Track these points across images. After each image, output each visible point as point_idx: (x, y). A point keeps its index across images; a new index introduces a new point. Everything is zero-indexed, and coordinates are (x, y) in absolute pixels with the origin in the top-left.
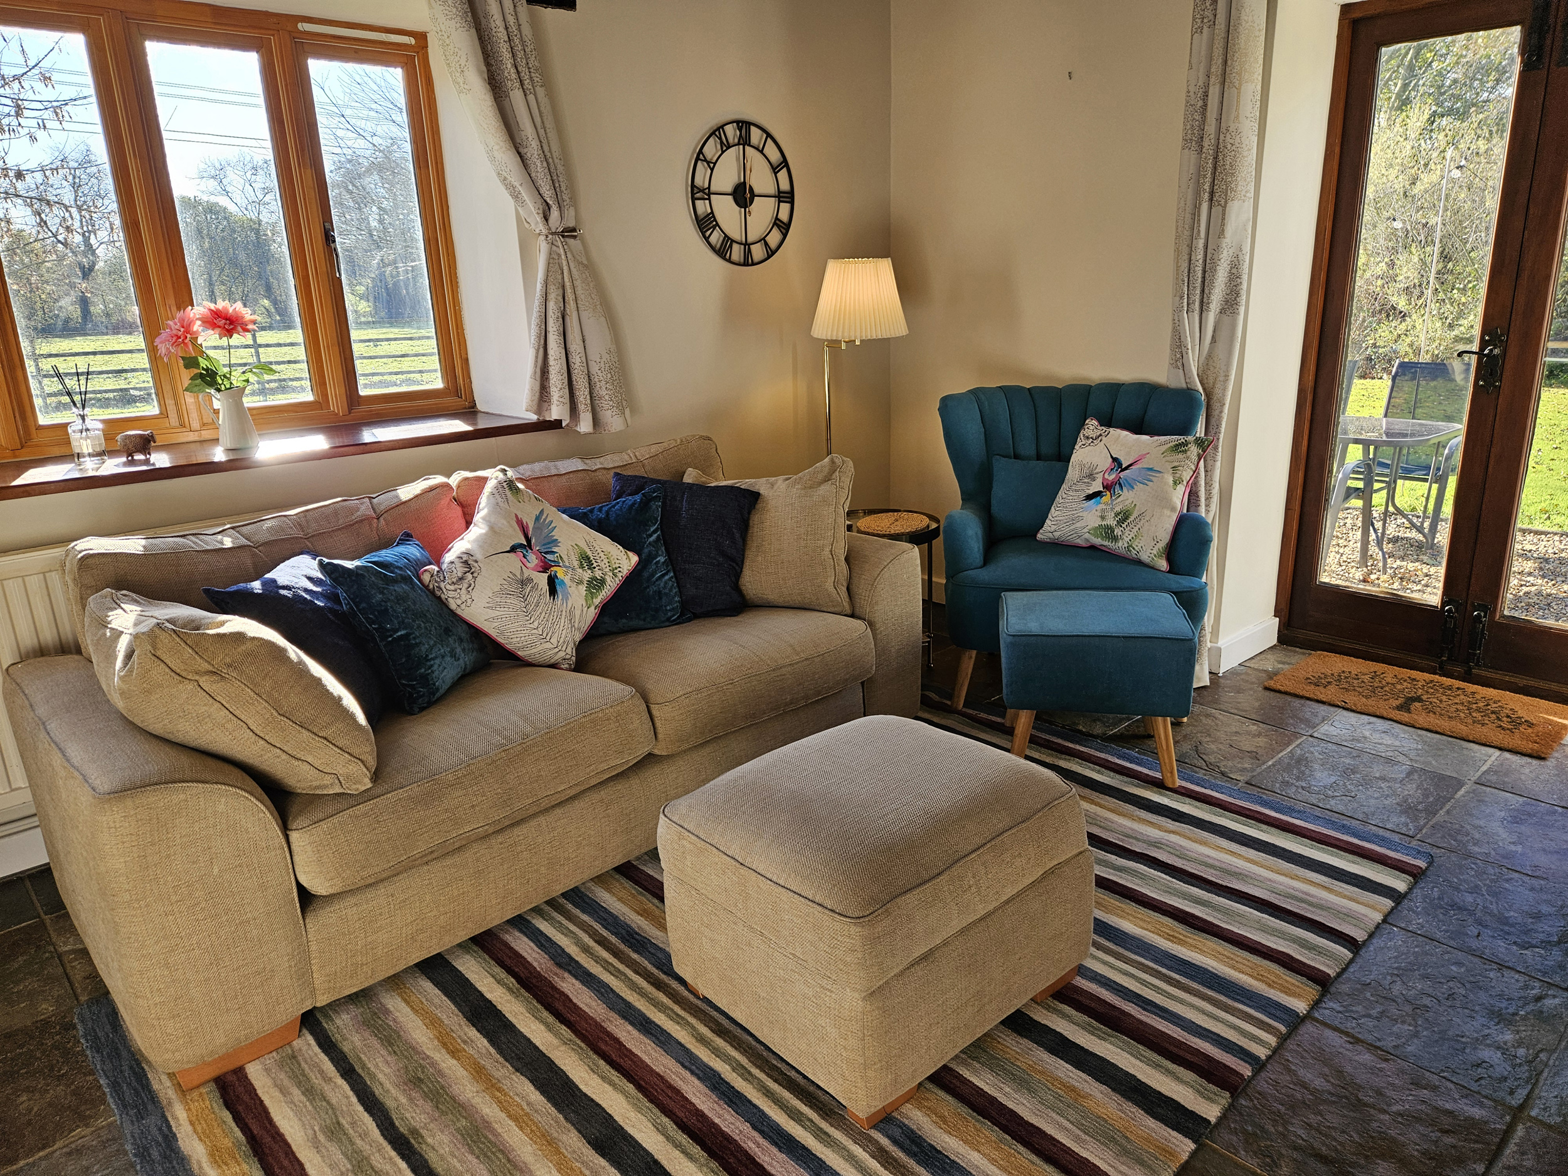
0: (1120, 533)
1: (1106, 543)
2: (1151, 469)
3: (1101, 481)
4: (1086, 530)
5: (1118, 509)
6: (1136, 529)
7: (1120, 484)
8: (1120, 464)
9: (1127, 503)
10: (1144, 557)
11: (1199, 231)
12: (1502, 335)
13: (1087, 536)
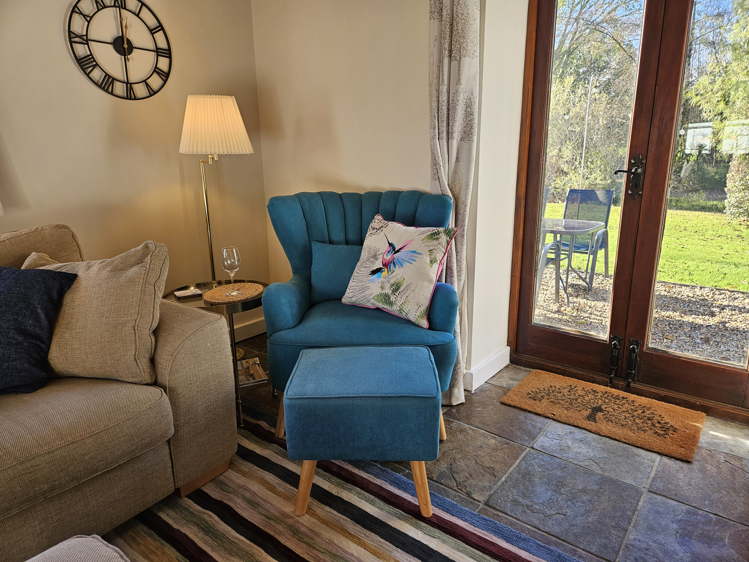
0: (394, 300)
1: (385, 307)
2: (414, 252)
3: (381, 260)
4: (371, 297)
5: (392, 281)
6: (405, 297)
7: (394, 263)
8: (394, 248)
9: (398, 277)
10: (412, 318)
11: (443, 79)
12: (642, 159)
13: (373, 301)
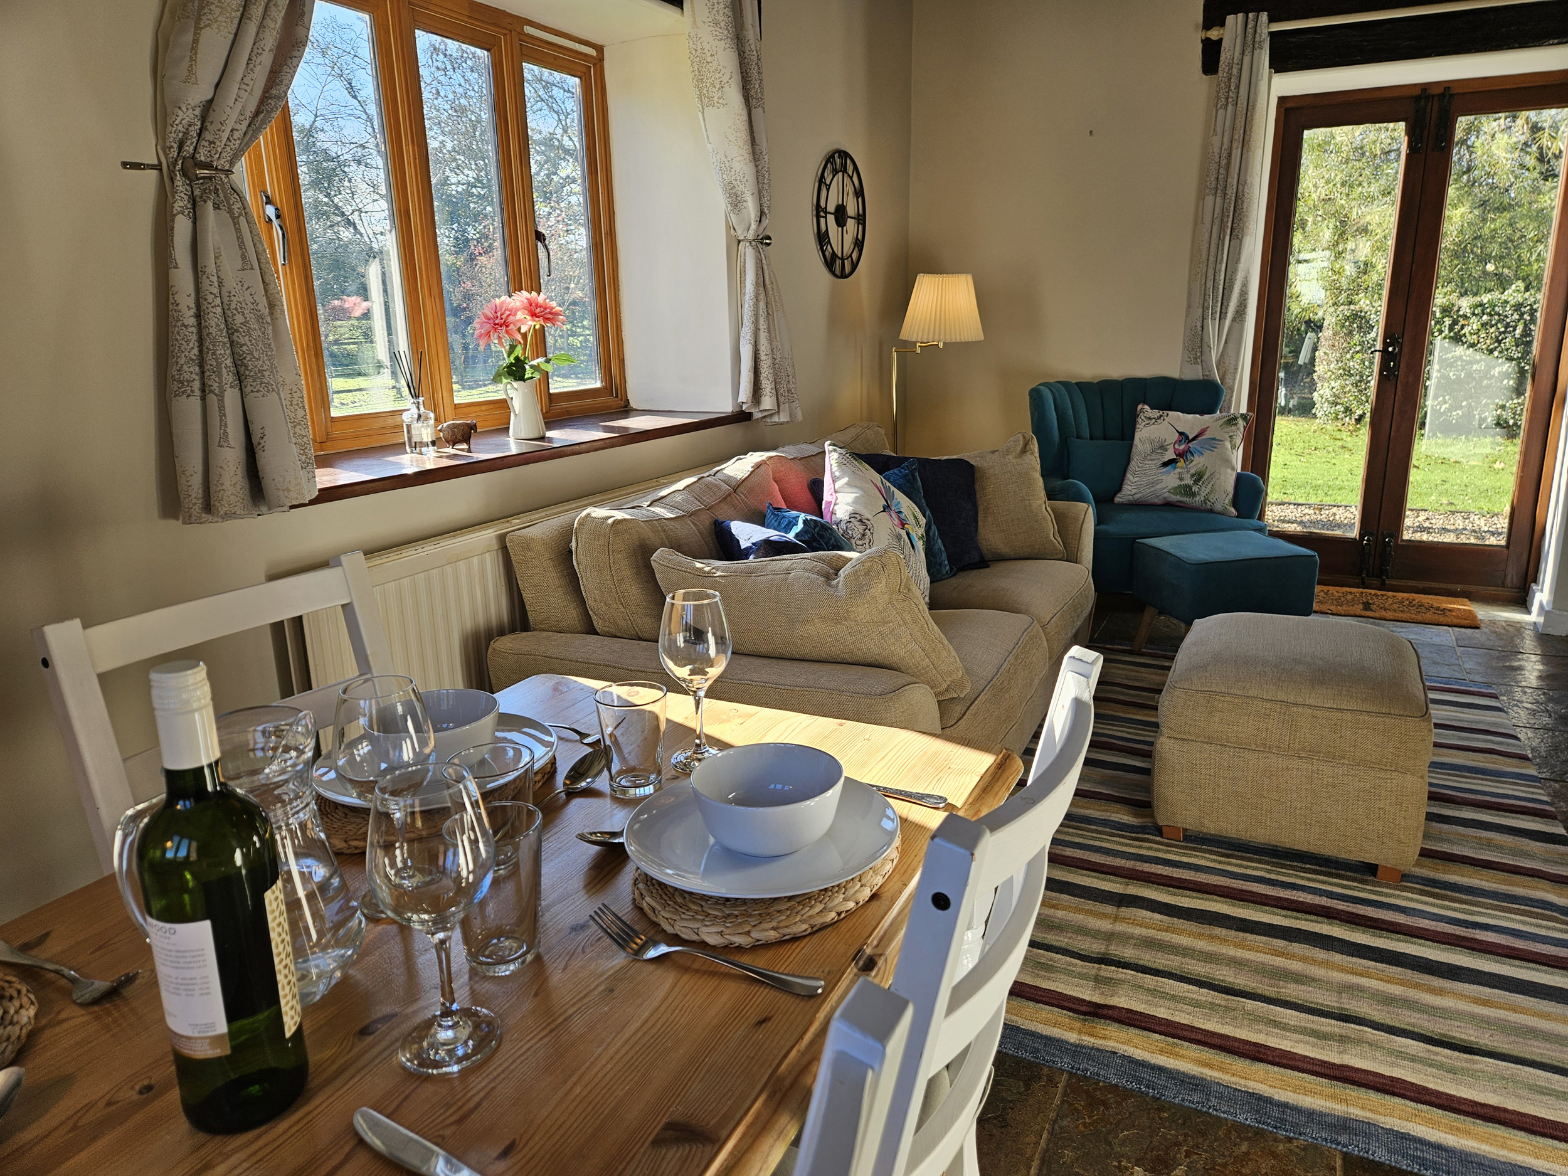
0: (1197, 490)
1: (1184, 499)
2: (1214, 439)
3: (1172, 450)
4: (1166, 490)
5: (1193, 471)
6: (1210, 486)
7: (1191, 452)
8: (1187, 437)
9: (1199, 466)
10: (1218, 507)
11: (1222, 258)
12: (1399, 338)
13: (1166, 495)
